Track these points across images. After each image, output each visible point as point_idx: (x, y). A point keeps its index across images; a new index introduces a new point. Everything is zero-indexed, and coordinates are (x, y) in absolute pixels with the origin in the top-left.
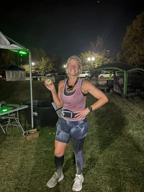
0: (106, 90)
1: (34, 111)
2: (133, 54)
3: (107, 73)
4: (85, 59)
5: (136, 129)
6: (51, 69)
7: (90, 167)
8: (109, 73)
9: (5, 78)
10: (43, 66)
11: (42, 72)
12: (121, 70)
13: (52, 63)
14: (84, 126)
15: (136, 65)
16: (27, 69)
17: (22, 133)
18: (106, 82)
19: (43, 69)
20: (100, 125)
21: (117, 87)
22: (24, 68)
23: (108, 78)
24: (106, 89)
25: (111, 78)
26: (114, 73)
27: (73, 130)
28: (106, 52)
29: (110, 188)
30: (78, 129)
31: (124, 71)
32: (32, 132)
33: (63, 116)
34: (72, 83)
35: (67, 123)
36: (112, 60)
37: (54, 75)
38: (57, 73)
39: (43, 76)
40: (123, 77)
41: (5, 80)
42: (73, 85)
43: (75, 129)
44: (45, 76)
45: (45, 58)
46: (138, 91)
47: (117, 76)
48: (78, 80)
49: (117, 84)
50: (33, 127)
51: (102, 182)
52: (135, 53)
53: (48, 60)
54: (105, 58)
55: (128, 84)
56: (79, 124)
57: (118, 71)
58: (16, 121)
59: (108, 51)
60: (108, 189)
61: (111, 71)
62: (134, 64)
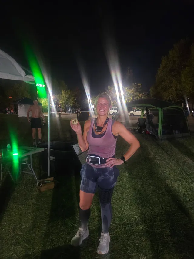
0: (137, 131)
1: (51, 155)
2: (169, 89)
3: (138, 110)
4: (112, 94)
5: (174, 179)
6: (72, 104)
7: (120, 229)
8: (140, 111)
9: (17, 113)
10: (63, 100)
11: (62, 107)
12: (155, 108)
13: (73, 96)
14: (114, 173)
15: (173, 102)
16: (44, 103)
17: (36, 183)
18: (137, 121)
19: (62, 103)
20: (131, 173)
21: (151, 127)
22: (41, 102)
23: (140, 116)
24: (137, 129)
25: (143, 116)
26: (147, 111)
27: (101, 178)
28: (138, 86)
29: (145, 257)
30: (107, 177)
31: (158, 108)
32: (48, 180)
33: (89, 162)
34: (101, 124)
35: (94, 171)
36: (143, 95)
37: (76, 111)
38: (79, 109)
39: (62, 112)
40: (157, 115)
41: (17, 116)
42: (102, 126)
43: (103, 177)
44: (66, 112)
45: (66, 91)
46: (175, 132)
47: (150, 113)
48: (107, 120)
49: (151, 123)
50: (49, 175)
51: (134, 248)
52: (171, 87)
53: (69, 94)
54: (136, 93)
55: (163, 123)
56: (107, 171)
57: (152, 109)
58: (28, 167)
59: (139, 85)
60: (142, 257)
61: (143, 108)
62: (170, 100)
